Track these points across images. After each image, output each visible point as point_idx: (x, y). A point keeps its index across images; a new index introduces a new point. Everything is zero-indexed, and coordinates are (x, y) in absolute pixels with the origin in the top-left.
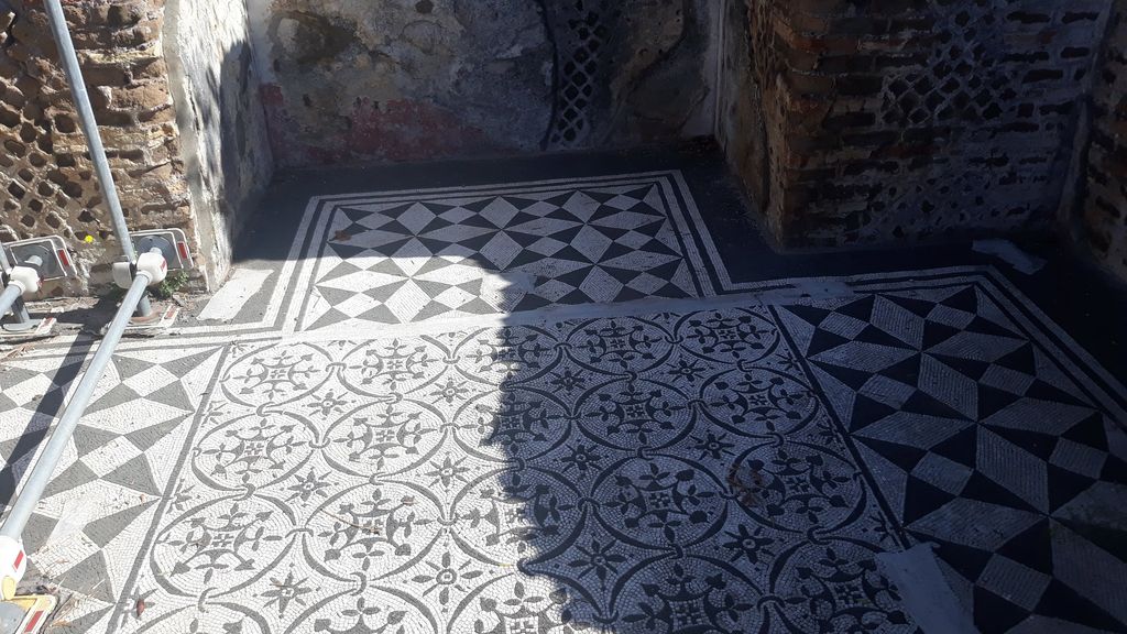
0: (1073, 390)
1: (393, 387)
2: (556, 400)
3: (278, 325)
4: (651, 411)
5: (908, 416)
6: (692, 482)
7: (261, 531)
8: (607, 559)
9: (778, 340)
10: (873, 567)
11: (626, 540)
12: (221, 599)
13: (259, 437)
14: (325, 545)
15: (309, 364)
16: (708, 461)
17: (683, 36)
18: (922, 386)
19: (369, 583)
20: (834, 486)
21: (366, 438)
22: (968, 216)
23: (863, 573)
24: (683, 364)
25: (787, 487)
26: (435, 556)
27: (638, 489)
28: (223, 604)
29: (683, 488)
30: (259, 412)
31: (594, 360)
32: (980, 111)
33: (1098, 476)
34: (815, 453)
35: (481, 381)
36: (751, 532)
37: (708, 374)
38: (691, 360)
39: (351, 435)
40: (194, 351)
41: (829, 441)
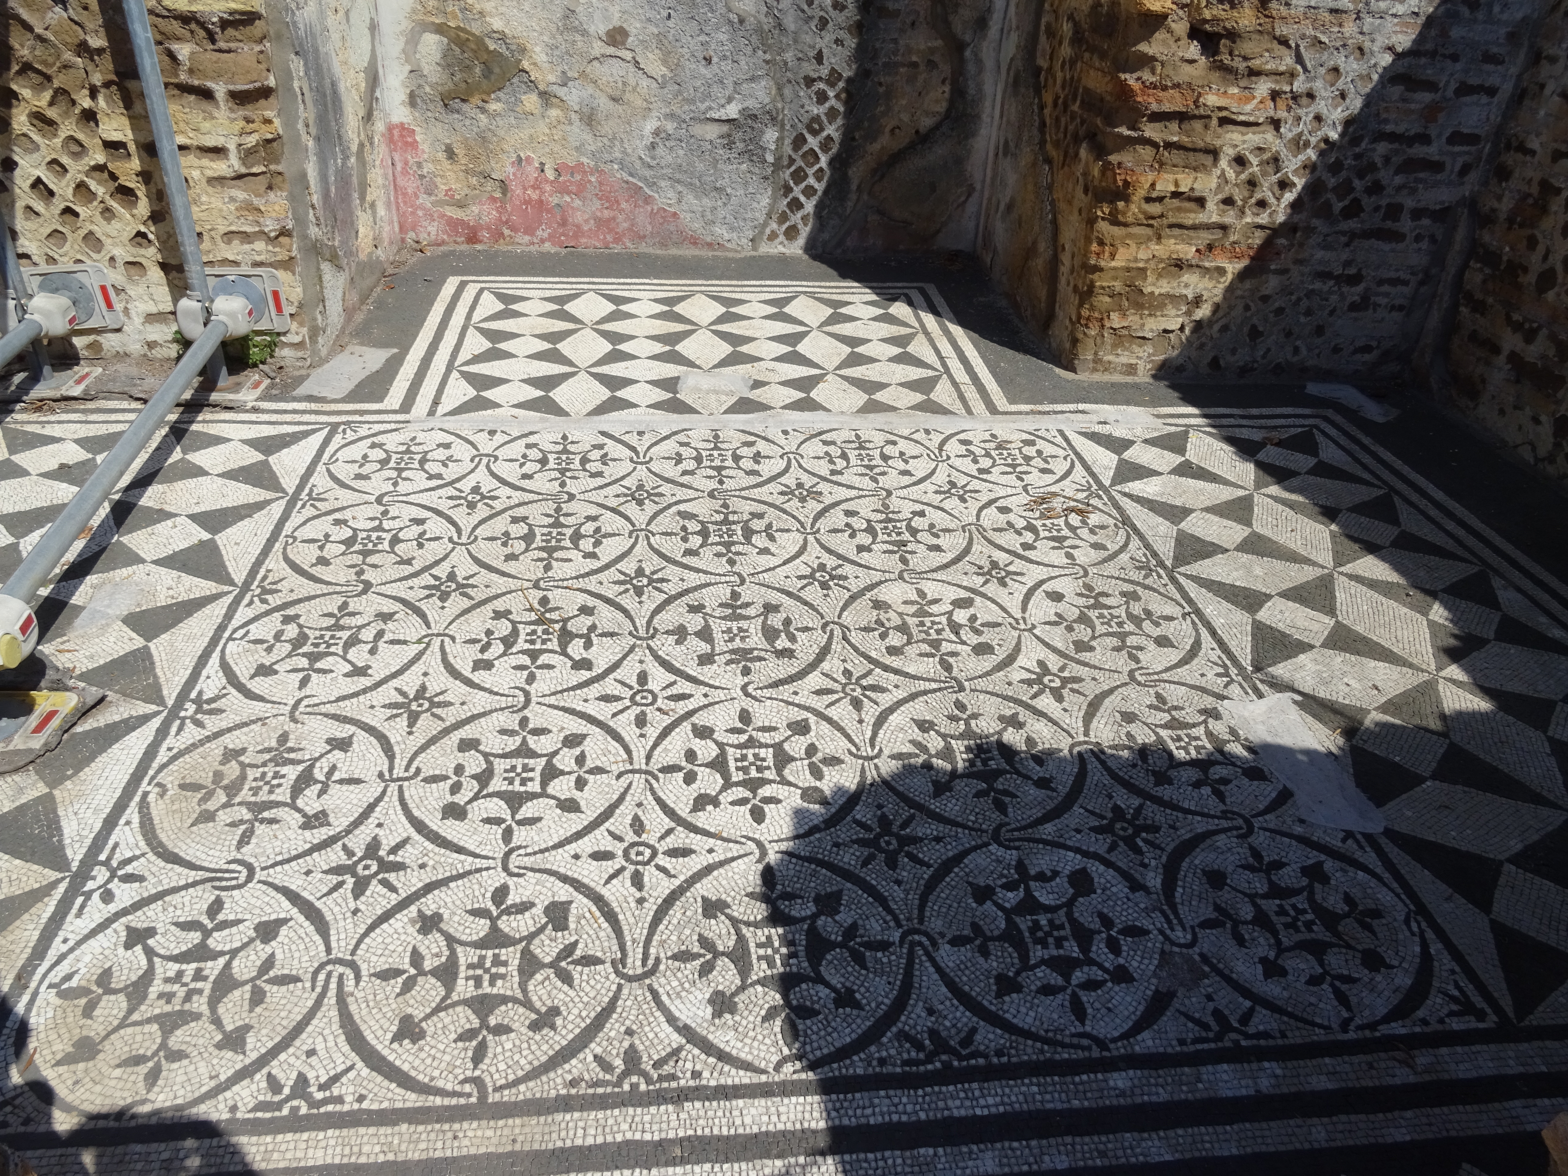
0: (1450, 545)
1: (563, 484)
2: (785, 512)
3: (407, 406)
4: (914, 532)
5: (1245, 558)
6: (972, 611)
7: (380, 634)
8: (864, 688)
9: (1072, 465)
10: (1217, 716)
11: (886, 668)
12: (323, 709)
13: (379, 528)
14: (473, 653)
15: (448, 452)
16: (992, 589)
17: (948, 115)
18: (1257, 527)
19: (534, 699)
20: (1157, 624)
21: (528, 538)
22: (1304, 351)
23: (1205, 722)
24: (953, 484)
25: (1097, 622)
26: (629, 672)
27: (900, 614)
28: (326, 715)
29: (961, 616)
30: (379, 501)
31: (833, 472)
32: (1338, 206)
33: (1492, 635)
34: (1130, 588)
35: (682, 485)
36: (1054, 669)
37: (984, 498)
38: (962, 480)
39: (506, 534)
40: (290, 429)
41: (1146, 577)
